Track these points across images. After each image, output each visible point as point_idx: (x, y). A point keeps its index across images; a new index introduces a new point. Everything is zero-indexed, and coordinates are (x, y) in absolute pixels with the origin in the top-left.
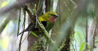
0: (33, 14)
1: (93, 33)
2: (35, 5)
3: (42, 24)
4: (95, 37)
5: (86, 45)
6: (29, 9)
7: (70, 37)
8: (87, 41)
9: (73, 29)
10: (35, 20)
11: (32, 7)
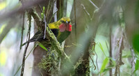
0: (41, 20)
1: (120, 45)
2: (44, 8)
3: (52, 34)
4: (123, 51)
5: (110, 60)
6: (35, 13)
7: (90, 51)
8: (111, 55)
9: (94, 40)
10: (43, 28)
11: (40, 10)
